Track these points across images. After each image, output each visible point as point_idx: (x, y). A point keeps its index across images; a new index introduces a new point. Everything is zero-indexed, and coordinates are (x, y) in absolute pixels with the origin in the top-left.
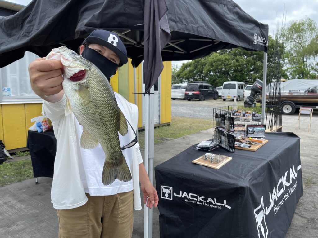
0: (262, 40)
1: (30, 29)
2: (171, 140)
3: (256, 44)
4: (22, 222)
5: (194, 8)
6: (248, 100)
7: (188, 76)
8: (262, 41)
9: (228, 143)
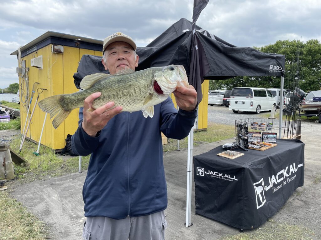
2: (207, 143)
3: (271, 72)
6: (286, 108)
9: (244, 144)
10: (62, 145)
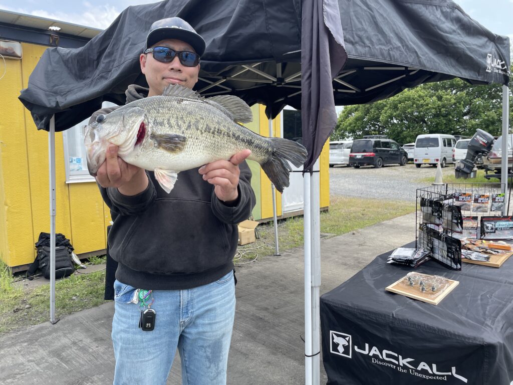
0: (500, 64)
1: (109, 66)
2: (332, 237)
3: (490, 71)
4: (100, 378)
5: (385, 15)
6: (462, 166)
7: (355, 126)
8: (500, 67)
9: (448, 252)
10: (28, 257)
